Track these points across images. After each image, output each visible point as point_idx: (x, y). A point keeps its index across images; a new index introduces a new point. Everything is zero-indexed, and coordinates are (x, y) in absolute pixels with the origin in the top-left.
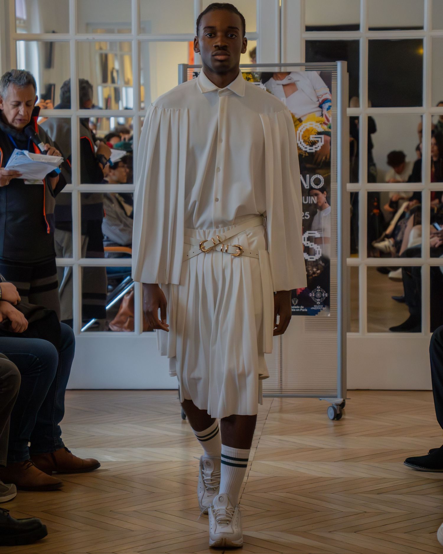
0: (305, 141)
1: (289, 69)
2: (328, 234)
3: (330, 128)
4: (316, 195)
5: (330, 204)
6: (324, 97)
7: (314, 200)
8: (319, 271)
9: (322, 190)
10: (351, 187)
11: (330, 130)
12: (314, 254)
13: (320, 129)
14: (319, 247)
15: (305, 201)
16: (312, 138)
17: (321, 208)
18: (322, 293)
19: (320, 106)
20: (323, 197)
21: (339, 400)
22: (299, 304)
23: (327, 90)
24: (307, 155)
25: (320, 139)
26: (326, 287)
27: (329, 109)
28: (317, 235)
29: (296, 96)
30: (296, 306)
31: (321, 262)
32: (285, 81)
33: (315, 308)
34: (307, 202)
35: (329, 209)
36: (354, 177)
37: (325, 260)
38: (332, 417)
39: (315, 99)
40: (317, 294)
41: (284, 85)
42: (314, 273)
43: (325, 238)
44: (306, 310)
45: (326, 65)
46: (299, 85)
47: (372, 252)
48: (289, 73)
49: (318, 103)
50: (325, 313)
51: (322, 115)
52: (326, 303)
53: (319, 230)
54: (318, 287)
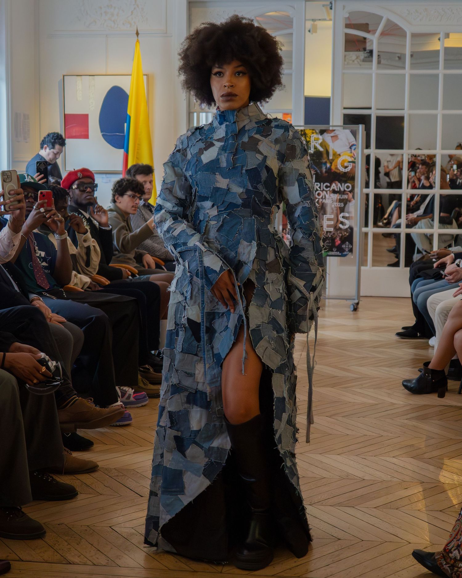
0: (342, 166)
1: (334, 128)
2: (353, 215)
3: (355, 159)
4: (347, 194)
5: (354, 199)
6: (353, 143)
7: (345, 197)
8: (347, 234)
9: (350, 192)
10: (366, 191)
11: (355, 160)
12: (345, 225)
13: (350, 160)
14: (348, 221)
15: (342, 197)
16: (346, 164)
17: (350, 201)
18: (348, 245)
19: (350, 148)
20: (350, 195)
21: (356, 301)
22: (337, 251)
23: (354, 139)
24: (343, 173)
25: (350, 165)
26: (351, 243)
27: (355, 149)
28: (347, 215)
29: (337, 143)
30: (336, 252)
31: (349, 229)
32: (332, 134)
33: (345, 253)
34: (342, 198)
35: (353, 201)
36: (367, 186)
37: (351, 228)
38: (352, 309)
39: (348, 144)
40: (346, 246)
41: (332, 137)
42: (345, 235)
43: (351, 217)
44: (340, 254)
45: (354, 127)
46: (339, 136)
47: (375, 225)
48: (334, 130)
49: (349, 147)
50: (350, 256)
51: (351, 153)
52: (351, 250)
53: (348, 212)
54: (347, 242)
